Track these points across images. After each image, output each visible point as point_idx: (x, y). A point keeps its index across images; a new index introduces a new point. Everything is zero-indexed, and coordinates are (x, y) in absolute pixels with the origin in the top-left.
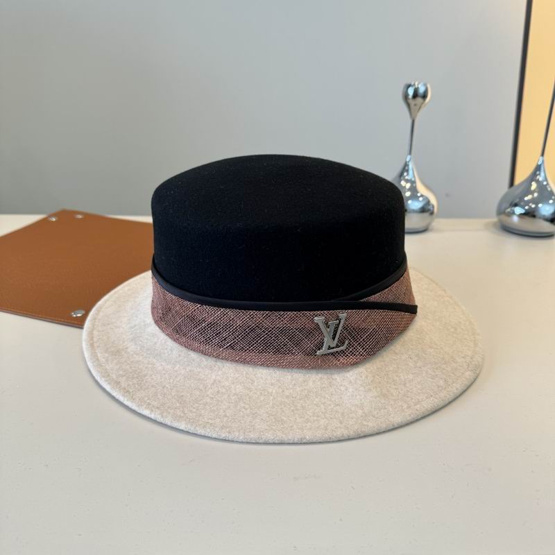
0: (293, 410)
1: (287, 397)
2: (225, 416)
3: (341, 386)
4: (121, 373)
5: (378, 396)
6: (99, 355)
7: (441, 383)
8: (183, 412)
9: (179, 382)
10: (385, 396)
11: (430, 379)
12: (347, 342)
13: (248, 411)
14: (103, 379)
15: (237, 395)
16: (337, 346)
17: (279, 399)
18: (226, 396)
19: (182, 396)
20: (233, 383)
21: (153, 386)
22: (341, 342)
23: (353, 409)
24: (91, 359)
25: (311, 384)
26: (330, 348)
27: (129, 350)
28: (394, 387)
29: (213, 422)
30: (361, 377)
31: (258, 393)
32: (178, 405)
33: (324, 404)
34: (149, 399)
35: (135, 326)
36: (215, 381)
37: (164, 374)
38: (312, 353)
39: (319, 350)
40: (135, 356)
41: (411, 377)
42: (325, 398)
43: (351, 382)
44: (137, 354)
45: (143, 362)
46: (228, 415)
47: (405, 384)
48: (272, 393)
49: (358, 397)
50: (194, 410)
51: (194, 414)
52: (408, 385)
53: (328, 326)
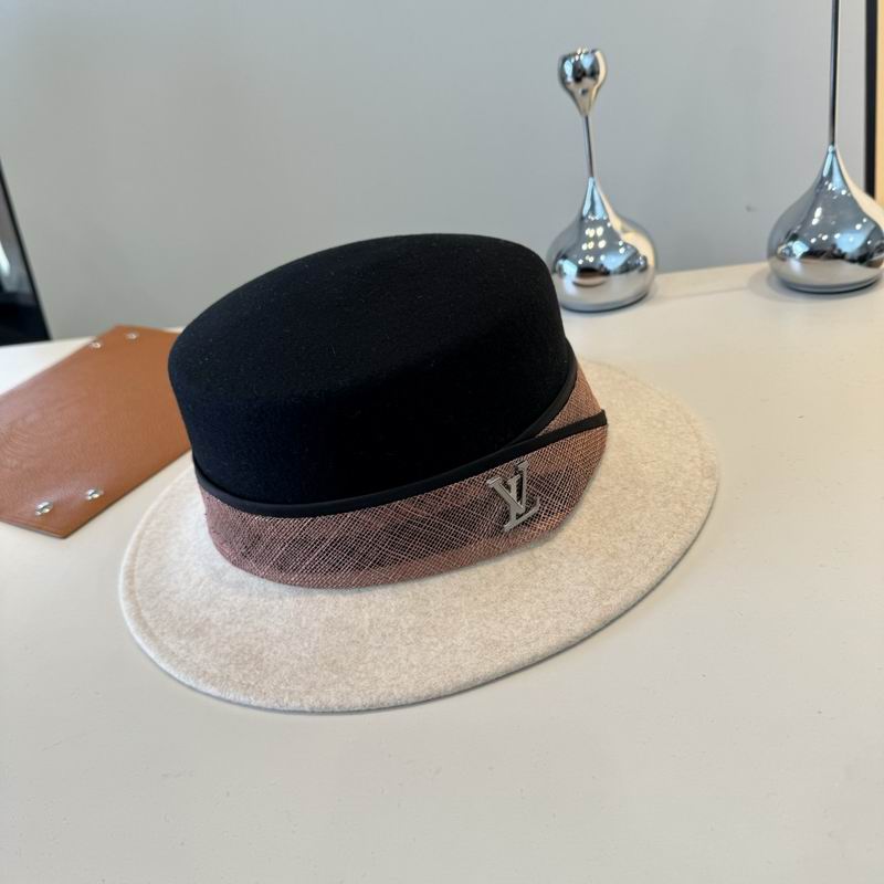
0: (501, 622)
2: (412, 666)
3: (551, 563)
4: (222, 661)
6: (172, 647)
7: (678, 508)
8: (347, 683)
9: (318, 642)
10: (613, 556)
11: (662, 509)
13: (441, 647)
14: (200, 681)
15: (413, 629)
16: (527, 510)
17: (476, 612)
18: (398, 638)
19: (334, 661)
20: (400, 615)
21: (282, 664)
22: (531, 503)
23: (581, 588)
24: (163, 657)
25: (508, 575)
27: (213, 621)
28: (622, 538)
29: (399, 681)
30: (574, 542)
31: (442, 615)
32: (335, 677)
33: (538, 596)
35: (202, 580)
36: (371, 621)
37: (290, 639)
38: (496, 533)
39: (505, 523)
40: (228, 627)
41: (636, 515)
42: (536, 587)
43: (562, 554)
44: (230, 623)
45: (246, 633)
46: (415, 663)
47: (633, 529)
48: (461, 607)
49: (581, 570)
50: (363, 675)
51: (366, 681)
52: (638, 528)
53: (508, 488)
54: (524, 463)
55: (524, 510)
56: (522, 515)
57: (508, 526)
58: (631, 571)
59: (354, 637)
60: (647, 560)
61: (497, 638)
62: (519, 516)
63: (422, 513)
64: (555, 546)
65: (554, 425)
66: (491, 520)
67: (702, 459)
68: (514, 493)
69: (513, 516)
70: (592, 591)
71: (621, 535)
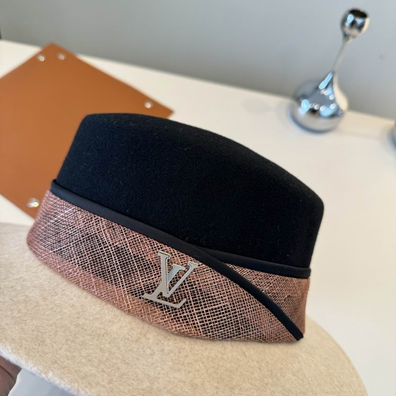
1: (77, 325)
3: (150, 348)
5: (184, 382)
12: (185, 300)
16: (170, 300)
25: (115, 328)
26: (160, 297)
28: (216, 385)
38: (137, 293)
39: (149, 293)
43: (163, 350)
53: (170, 268)
54: (194, 265)
55: (168, 296)
56: (166, 299)
57: (146, 296)
64: (166, 343)
68: (171, 276)
69: (157, 292)
71: (218, 383)
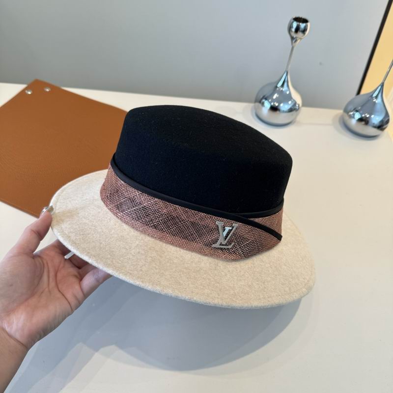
2: (141, 270)
4: (72, 230)
7: (287, 289)
8: (112, 261)
9: (112, 241)
10: (249, 286)
11: (280, 285)
12: (233, 244)
13: (157, 271)
14: (59, 234)
15: (152, 258)
16: (226, 245)
17: (180, 268)
19: (113, 251)
21: (93, 242)
22: (229, 243)
23: (228, 288)
25: (203, 265)
26: (221, 245)
28: (257, 283)
29: (132, 272)
30: (237, 270)
31: (166, 261)
32: (109, 256)
33: (209, 279)
34: (89, 249)
36: (138, 245)
37: (103, 235)
38: (209, 245)
39: (214, 243)
40: (83, 219)
41: (269, 279)
42: (210, 275)
43: (229, 271)
44: (85, 218)
45: (88, 224)
46: (143, 270)
47: (264, 283)
50: (120, 262)
51: (120, 265)
52: (266, 284)
53: (224, 230)
54: (236, 224)
55: (225, 243)
56: (223, 245)
58: (252, 296)
59: (127, 247)
60: (262, 297)
61: (181, 282)
62: (221, 244)
63: (184, 217)
65: (258, 220)
66: (210, 238)
67: (308, 281)
68: (225, 233)
69: (219, 243)
70: (232, 292)
71: (258, 281)
